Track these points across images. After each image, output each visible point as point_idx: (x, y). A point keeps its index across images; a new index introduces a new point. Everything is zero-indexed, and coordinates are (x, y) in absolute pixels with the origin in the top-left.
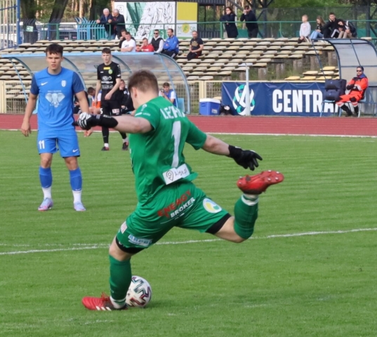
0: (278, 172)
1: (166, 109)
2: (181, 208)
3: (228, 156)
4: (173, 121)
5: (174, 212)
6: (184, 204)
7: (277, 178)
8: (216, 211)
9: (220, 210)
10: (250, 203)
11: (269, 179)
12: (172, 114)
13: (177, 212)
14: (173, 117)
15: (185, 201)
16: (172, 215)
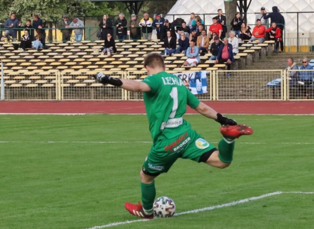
0: (250, 128)
1: (167, 78)
2: (181, 145)
3: (216, 120)
4: (172, 87)
5: (176, 147)
6: (183, 142)
7: (248, 131)
8: (204, 148)
9: (208, 146)
10: (229, 142)
11: (243, 131)
12: (172, 82)
13: (178, 148)
14: (172, 84)
15: (183, 140)
16: (175, 149)
